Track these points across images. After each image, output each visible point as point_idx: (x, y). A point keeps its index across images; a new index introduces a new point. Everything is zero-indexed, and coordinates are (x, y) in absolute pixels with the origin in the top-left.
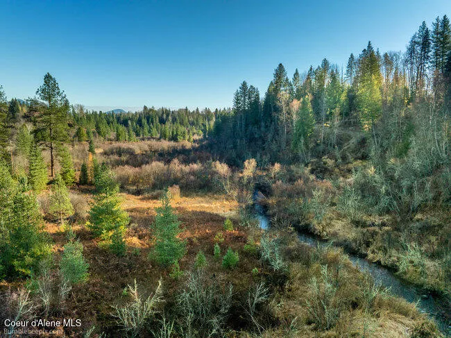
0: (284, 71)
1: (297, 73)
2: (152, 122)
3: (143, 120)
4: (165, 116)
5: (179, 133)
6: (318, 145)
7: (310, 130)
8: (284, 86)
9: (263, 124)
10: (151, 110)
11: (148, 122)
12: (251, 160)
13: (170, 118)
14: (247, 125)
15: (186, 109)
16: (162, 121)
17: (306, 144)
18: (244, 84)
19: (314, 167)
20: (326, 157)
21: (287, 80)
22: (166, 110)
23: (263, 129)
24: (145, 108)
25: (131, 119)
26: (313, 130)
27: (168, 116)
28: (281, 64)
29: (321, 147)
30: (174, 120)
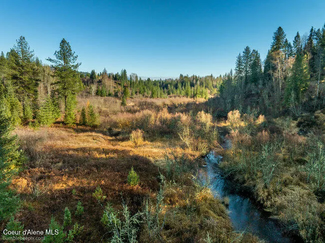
0: (283, 33)
1: (298, 36)
2: (185, 86)
3: (179, 84)
4: (195, 82)
5: (198, 92)
6: (311, 99)
7: (304, 85)
8: (283, 47)
9: (261, 82)
10: (185, 77)
11: (182, 86)
12: (235, 111)
13: (198, 82)
14: (246, 83)
15: (212, 76)
16: (192, 85)
17: (297, 98)
18: (247, 49)
19: (302, 121)
20: (319, 111)
21: (286, 41)
22: (196, 77)
23: (260, 86)
24: (181, 76)
25: (171, 84)
26: (306, 85)
27: (197, 81)
28: (280, 28)
29: (315, 102)
30: (201, 84)
